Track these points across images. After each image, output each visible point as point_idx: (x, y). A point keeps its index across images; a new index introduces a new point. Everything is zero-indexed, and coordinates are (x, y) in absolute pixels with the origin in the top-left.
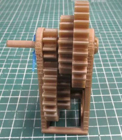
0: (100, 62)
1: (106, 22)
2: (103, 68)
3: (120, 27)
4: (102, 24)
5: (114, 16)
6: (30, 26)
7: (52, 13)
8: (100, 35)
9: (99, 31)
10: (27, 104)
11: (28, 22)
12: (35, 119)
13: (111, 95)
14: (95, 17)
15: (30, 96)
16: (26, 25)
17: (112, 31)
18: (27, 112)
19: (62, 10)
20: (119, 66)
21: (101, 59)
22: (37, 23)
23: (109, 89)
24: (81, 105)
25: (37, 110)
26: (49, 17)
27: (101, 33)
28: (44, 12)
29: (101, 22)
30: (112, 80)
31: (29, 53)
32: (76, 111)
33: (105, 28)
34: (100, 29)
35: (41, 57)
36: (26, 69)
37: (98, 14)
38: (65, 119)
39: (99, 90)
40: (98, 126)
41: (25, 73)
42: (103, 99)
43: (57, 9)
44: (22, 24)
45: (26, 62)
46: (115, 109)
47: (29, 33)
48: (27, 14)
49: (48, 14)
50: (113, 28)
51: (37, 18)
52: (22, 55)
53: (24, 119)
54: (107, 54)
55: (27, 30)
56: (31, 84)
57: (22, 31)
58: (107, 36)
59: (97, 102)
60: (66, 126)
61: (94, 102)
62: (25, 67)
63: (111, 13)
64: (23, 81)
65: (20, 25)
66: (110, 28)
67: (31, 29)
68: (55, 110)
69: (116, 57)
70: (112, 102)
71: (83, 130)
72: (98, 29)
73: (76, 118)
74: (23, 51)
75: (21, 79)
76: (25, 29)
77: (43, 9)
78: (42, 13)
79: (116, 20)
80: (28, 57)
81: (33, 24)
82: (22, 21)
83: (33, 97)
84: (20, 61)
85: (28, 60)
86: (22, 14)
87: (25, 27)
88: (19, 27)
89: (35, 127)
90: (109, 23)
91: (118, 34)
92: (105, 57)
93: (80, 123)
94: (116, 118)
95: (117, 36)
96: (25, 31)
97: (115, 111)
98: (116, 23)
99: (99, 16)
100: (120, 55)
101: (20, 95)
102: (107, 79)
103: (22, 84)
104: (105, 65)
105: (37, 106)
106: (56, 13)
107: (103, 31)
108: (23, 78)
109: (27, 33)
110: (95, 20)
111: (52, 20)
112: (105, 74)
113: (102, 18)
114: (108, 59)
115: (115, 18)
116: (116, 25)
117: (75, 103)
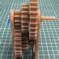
68: (21, 51)
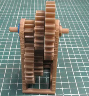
0: (65, 44)
1: (70, 15)
2: (67, 48)
3: (79, 18)
4: (66, 16)
5: (75, 10)
6: (13, 17)
7: (29, 7)
8: (65, 24)
9: (64, 21)
10: (12, 73)
11: (11, 14)
12: (18, 84)
13: (72, 67)
14: (61, 11)
15: (14, 68)
16: (10, 16)
17: (73, 21)
18: (12, 79)
19: (37, 5)
20: (78, 47)
21: (65, 41)
22: (18, 15)
23: (71, 63)
24: (51, 74)
25: (19, 78)
26: (27, 10)
27: (65, 23)
28: (23, 7)
29: (66, 15)
30: (73, 57)
31: (12, 37)
32: (47, 78)
33: (68, 19)
34: (65, 20)
35: (23, 39)
36: (11, 48)
37: (64, 9)
38: (39, 84)
39: (64, 64)
40: (62, 88)
41: (10, 52)
42: (66, 70)
43: (33, 4)
44: (7, 16)
45: (10, 43)
46: (74, 77)
47: (12, 22)
48: (11, 8)
49: (26, 8)
50: (75, 19)
51: (18, 11)
52: (7, 39)
53: (10, 84)
54: (70, 38)
55: (11, 20)
56: (14, 59)
57: (7, 21)
58: (70, 25)
59: (62, 72)
60: (40, 88)
61: (60, 72)
62: (10, 47)
63: (73, 8)
64: (9, 57)
65: (5, 16)
66: (72, 19)
67: (14, 19)
69: (76, 40)
70: (73, 72)
71: (52, 91)
72: (64, 20)
73: (47, 83)
74: (8, 36)
75: (7, 55)
76: (9, 19)
77: (22, 5)
78: (22, 8)
79: (77, 13)
80: (12, 39)
81: (15, 16)
82: (7, 13)
83: (16, 68)
84: (6, 43)
85: (12, 42)
86: (7, 8)
87: (9, 18)
88: (5, 18)
89: (18, 89)
90: (72, 15)
91: (78, 24)
92: (68, 40)
93: (50, 86)
94: (75, 83)
95: (77, 25)
96: (9, 21)
97: (75, 78)
98: (77, 15)
99: (64, 10)
100: (79, 39)
101: (6, 67)
102: (70, 55)
103: (8, 59)
104: (68, 46)
105: (19, 75)
106: (33, 8)
107: (67, 21)
108: (8, 55)
109: (11, 22)
110: (61, 13)
111: (30, 12)
112: (68, 52)
113: (66, 11)
114: (70, 41)
115: (76, 11)
116: (77, 17)
117: (46, 73)
